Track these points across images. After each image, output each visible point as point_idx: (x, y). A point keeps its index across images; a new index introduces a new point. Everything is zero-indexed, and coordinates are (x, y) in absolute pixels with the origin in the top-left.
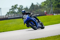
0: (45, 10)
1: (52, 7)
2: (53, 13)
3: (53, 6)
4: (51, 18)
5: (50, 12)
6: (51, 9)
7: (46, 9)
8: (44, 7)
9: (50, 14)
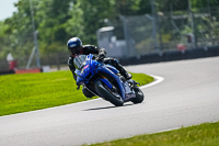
0: (8, 52)
1: (36, 41)
2: (39, 66)
3: (42, 36)
4: (31, 85)
5: (30, 62)
6: (34, 49)
7: (14, 48)
8: (6, 41)
9: (28, 67)
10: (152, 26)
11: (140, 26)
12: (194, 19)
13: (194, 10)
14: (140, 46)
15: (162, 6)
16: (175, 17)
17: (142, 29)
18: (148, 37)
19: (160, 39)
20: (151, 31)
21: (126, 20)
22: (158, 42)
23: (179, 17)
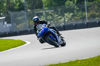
10: (25, 17)
11: (18, 17)
12: (46, 13)
13: (46, 8)
14: (18, 26)
15: (30, 6)
16: (36, 12)
17: (20, 18)
18: (23, 22)
19: (29, 23)
20: (24, 19)
21: (11, 14)
22: (28, 24)
23: (38, 12)
